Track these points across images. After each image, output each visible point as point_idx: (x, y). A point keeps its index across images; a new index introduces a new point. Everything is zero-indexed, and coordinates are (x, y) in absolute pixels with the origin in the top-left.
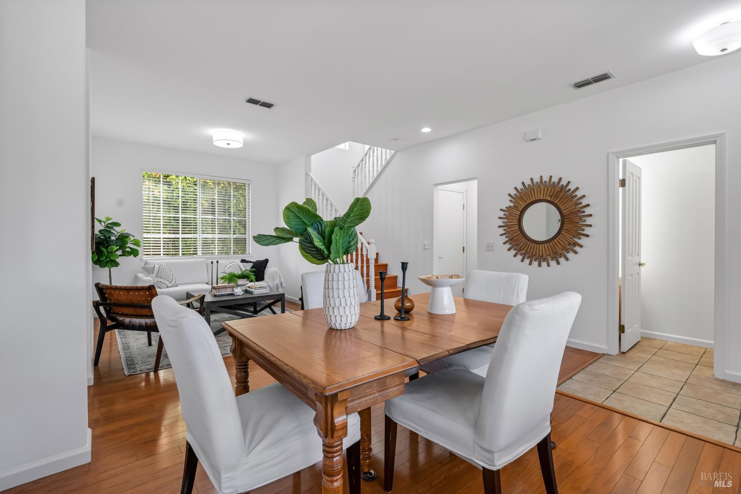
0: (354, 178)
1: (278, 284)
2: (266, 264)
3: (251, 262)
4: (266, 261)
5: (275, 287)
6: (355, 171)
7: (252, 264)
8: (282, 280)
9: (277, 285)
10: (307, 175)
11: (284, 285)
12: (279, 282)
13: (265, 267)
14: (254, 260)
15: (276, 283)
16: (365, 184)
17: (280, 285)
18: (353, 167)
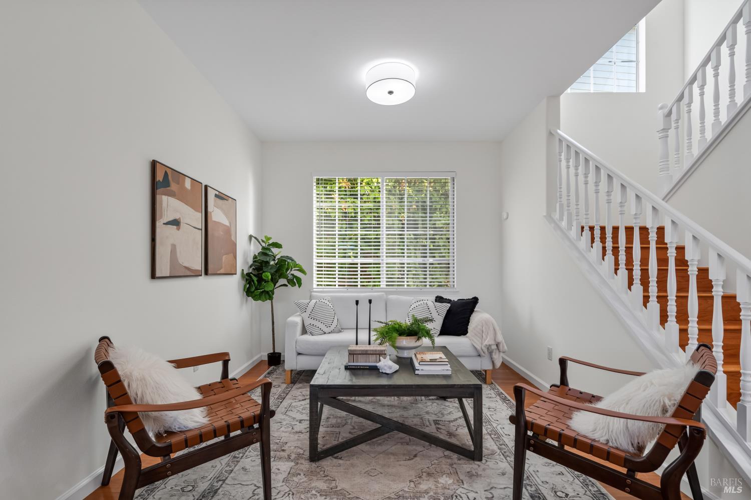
0: (665, 130)
1: (490, 345)
2: (474, 307)
3: (449, 301)
4: (475, 301)
5: (486, 351)
6: (669, 114)
7: (449, 305)
8: (500, 338)
9: (489, 347)
10: (551, 134)
11: (504, 346)
12: (492, 342)
13: (472, 311)
14: (455, 298)
15: (486, 342)
16: (690, 147)
17: (494, 347)
18: (661, 108)
